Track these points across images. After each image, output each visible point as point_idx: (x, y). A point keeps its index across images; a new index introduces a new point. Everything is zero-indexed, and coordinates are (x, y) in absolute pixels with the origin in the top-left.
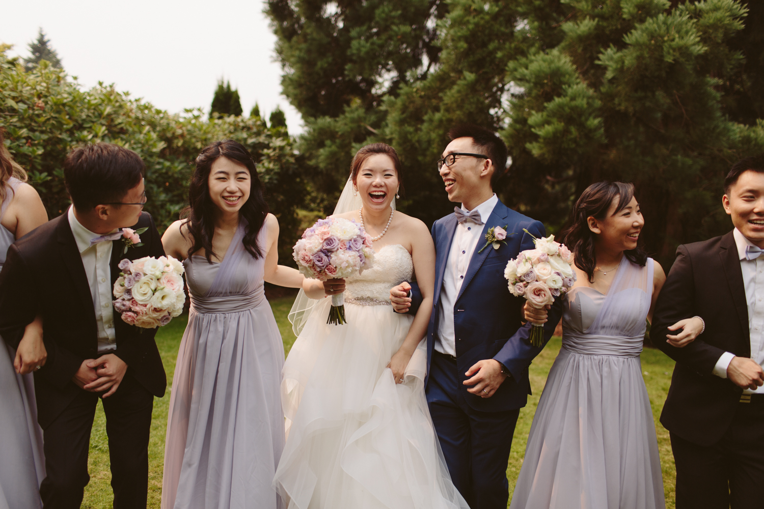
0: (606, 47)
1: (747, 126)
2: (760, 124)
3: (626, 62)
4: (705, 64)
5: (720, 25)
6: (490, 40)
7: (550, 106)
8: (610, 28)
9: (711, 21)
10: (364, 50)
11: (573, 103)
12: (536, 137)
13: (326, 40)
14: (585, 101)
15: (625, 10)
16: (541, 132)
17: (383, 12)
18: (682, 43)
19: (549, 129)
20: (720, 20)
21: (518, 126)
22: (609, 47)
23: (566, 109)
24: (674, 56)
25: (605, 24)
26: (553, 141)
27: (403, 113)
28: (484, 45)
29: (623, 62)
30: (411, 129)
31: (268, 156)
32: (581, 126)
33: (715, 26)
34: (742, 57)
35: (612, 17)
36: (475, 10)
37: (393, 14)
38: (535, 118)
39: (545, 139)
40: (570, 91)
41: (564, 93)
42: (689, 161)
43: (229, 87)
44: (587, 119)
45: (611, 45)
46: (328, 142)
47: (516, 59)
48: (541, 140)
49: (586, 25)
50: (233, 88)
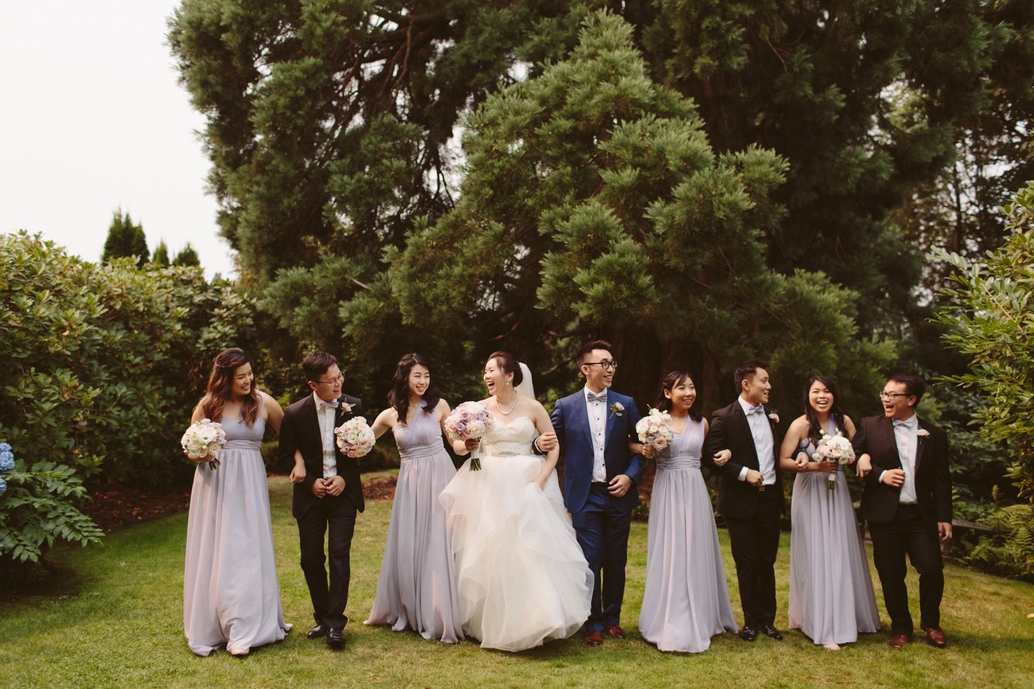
0: (654, 199)
1: (785, 276)
2: (799, 274)
3: (677, 218)
4: (750, 218)
5: (764, 179)
6: (517, 187)
7: (598, 262)
8: (654, 178)
9: (757, 176)
10: (349, 188)
11: (622, 260)
12: (583, 297)
13: (293, 173)
14: (634, 258)
15: (671, 162)
16: (591, 292)
17: (371, 143)
18: (731, 199)
19: (598, 288)
20: (766, 175)
21: (560, 284)
22: (657, 200)
23: (615, 266)
24: (724, 211)
25: (648, 174)
26: (602, 301)
27: (412, 266)
28: (511, 191)
29: (673, 217)
30: (423, 285)
31: (221, 318)
32: (632, 284)
33: (760, 181)
34: (785, 210)
35: (655, 167)
36: (497, 151)
37: (383, 145)
38: (581, 276)
39: (593, 298)
40: (617, 246)
41: (610, 249)
42: (727, 314)
43: (128, 221)
44: (638, 277)
45: (659, 198)
46: (305, 299)
47: (550, 208)
48: (589, 300)
49: (628, 175)
50: (135, 224)
